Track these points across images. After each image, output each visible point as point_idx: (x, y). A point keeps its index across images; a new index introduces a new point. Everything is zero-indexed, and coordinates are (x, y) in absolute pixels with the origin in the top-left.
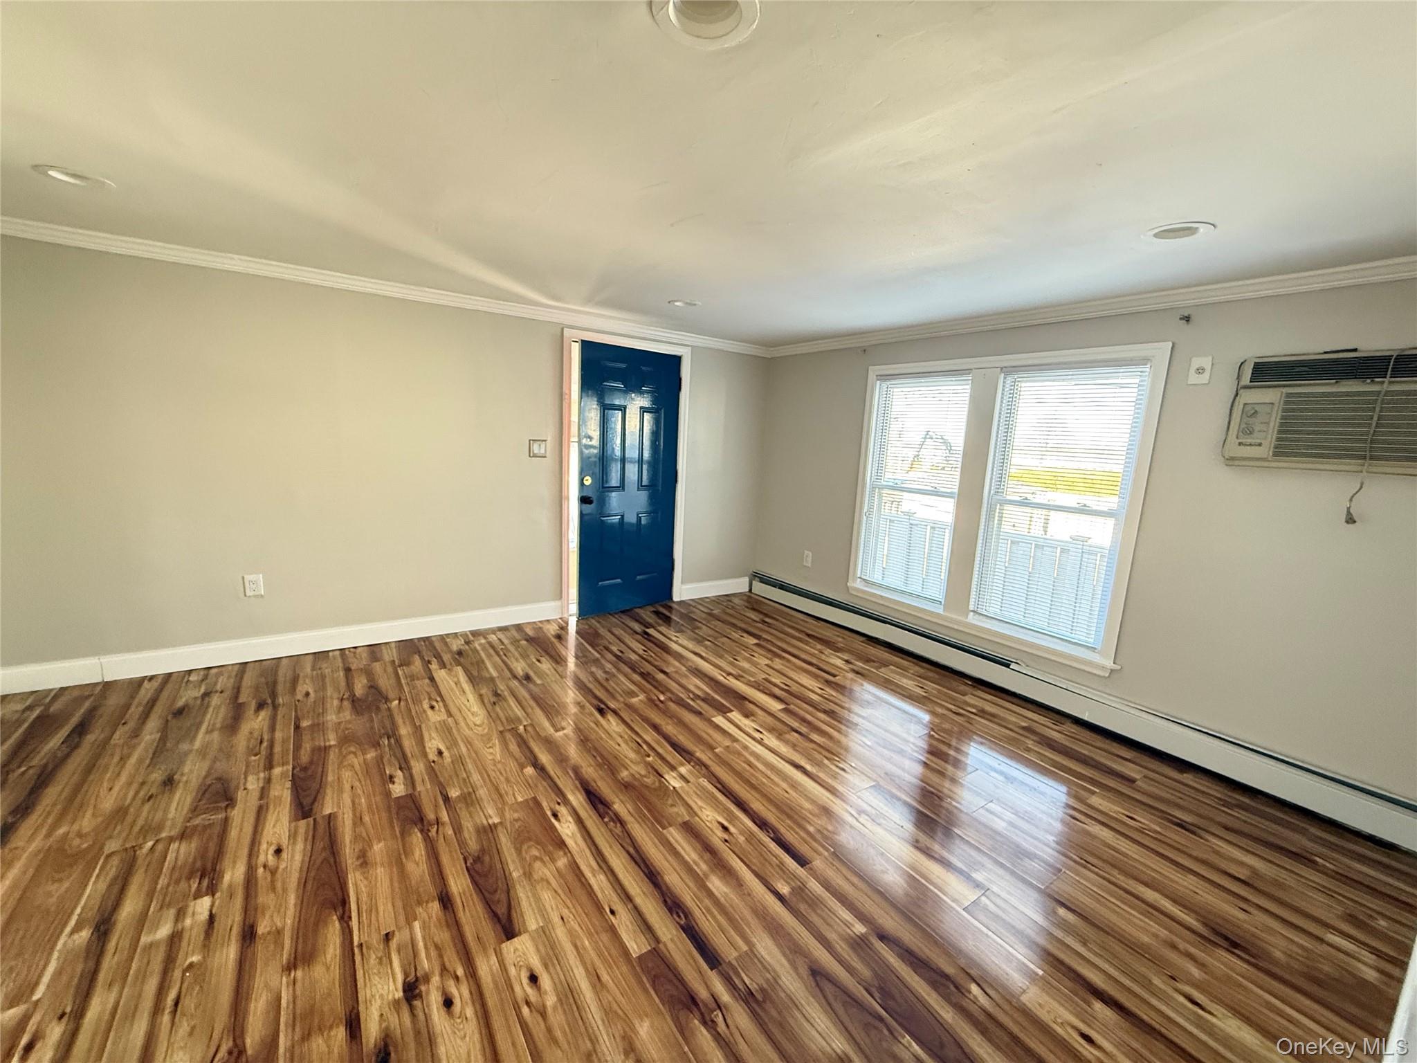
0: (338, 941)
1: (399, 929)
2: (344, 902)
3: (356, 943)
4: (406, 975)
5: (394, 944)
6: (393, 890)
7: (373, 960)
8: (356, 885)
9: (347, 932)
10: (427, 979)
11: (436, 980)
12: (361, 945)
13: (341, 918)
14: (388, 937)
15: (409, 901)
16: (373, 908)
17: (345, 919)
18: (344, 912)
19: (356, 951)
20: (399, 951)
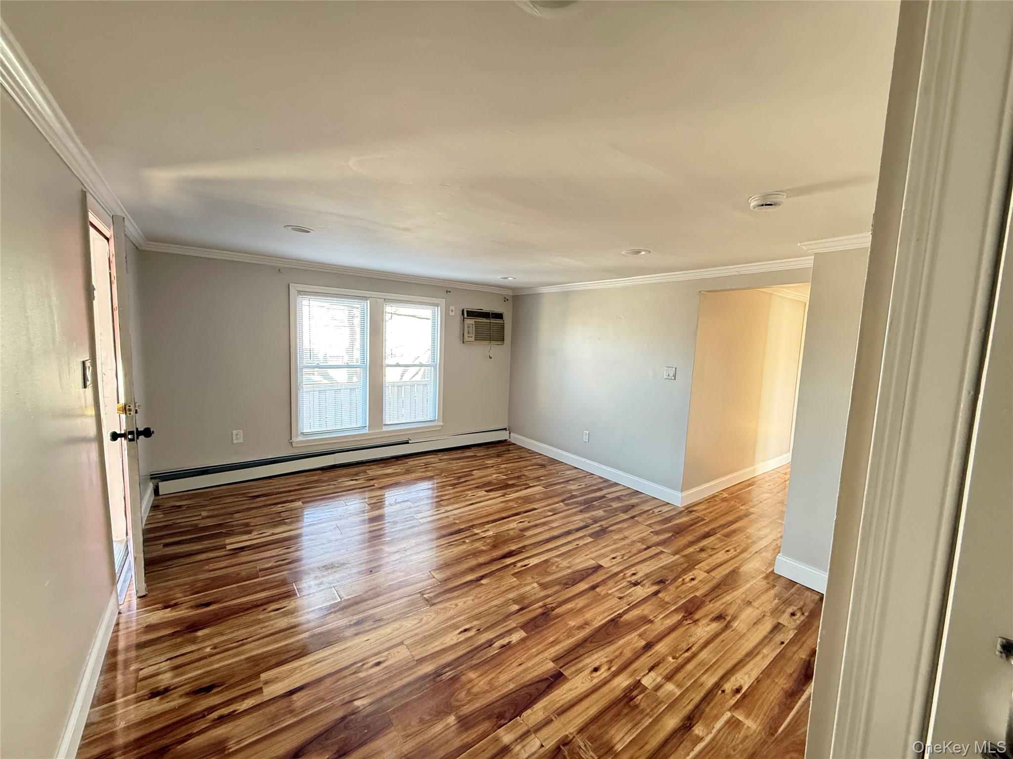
0: (631, 613)
1: (614, 596)
2: (612, 620)
3: (628, 607)
4: (631, 587)
5: (622, 595)
6: (597, 606)
7: (632, 598)
8: (600, 621)
9: (625, 612)
10: (629, 582)
11: (629, 579)
12: (628, 605)
13: (621, 617)
14: (620, 598)
15: (599, 599)
16: (611, 608)
17: (620, 616)
18: (618, 617)
19: (631, 605)
20: (624, 593)
